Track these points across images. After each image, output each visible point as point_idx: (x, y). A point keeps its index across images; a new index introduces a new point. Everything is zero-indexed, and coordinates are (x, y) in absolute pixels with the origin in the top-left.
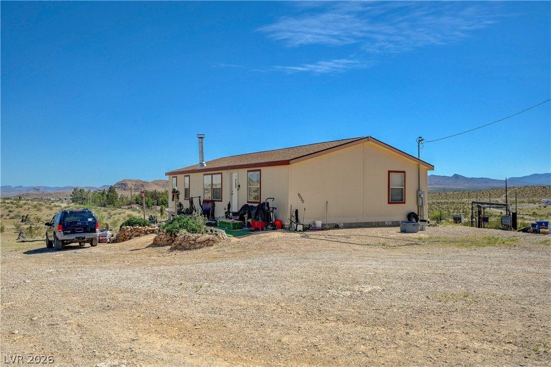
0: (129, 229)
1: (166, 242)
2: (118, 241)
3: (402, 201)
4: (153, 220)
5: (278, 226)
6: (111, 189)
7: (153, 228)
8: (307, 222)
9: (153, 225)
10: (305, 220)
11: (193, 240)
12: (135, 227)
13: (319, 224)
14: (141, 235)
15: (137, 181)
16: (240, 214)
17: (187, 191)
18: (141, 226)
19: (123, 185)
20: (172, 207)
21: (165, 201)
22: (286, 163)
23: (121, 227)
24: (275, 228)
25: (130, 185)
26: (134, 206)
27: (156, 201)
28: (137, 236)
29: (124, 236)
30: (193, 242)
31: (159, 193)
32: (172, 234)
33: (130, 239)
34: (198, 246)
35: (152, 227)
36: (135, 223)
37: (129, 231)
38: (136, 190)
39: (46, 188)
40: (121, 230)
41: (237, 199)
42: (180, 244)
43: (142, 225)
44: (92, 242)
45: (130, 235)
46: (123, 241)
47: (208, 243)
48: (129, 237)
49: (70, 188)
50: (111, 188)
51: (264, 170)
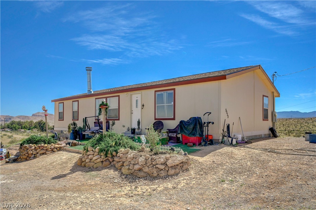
0: (33, 148)
1: (100, 164)
2: (19, 160)
3: (267, 119)
7: (60, 146)
9: (59, 142)
11: (162, 164)
12: (40, 145)
13: (240, 137)
14: (47, 152)
17: (76, 114)
18: (45, 143)
21: (26, 126)
22: (223, 77)
23: (21, 145)
26: (7, 129)
27: (21, 126)
28: (43, 154)
29: (27, 155)
30: (162, 167)
31: (22, 122)
33: (35, 157)
34: (171, 172)
35: (58, 145)
36: (38, 141)
37: (33, 149)
40: (21, 148)
41: (139, 117)
42: (140, 170)
43: (47, 142)
45: (34, 153)
46: (26, 160)
48: (33, 156)
51: (180, 88)
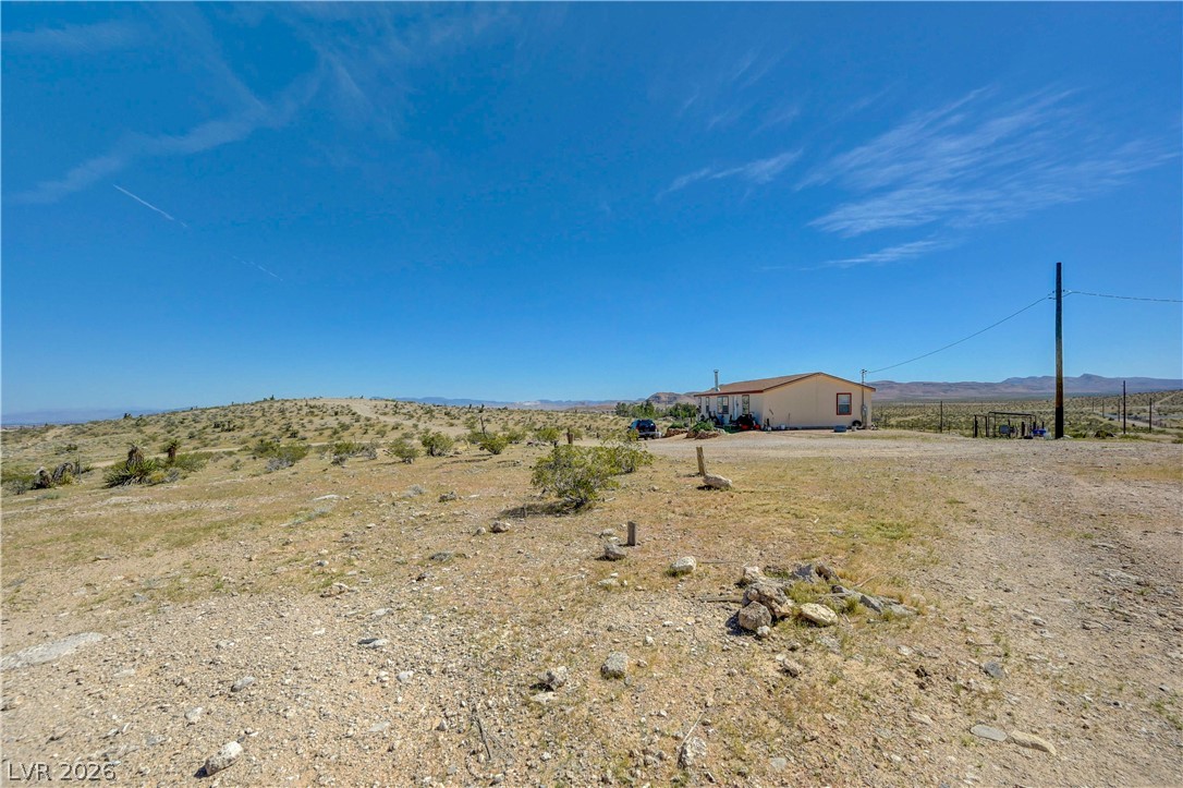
1: (693, 436)
2: (669, 436)
3: (849, 413)
4: (686, 425)
5: (758, 428)
6: (648, 403)
7: (686, 430)
8: (775, 426)
9: (686, 428)
10: (774, 424)
11: (707, 434)
13: (783, 427)
14: (679, 433)
15: (670, 394)
16: (737, 422)
17: (708, 407)
19: (657, 398)
20: (698, 418)
22: (761, 391)
24: (755, 429)
25: (663, 398)
26: (669, 418)
28: (677, 434)
29: (671, 434)
32: (696, 431)
33: (674, 435)
34: (709, 437)
38: (670, 402)
39: (590, 402)
40: (668, 430)
41: (736, 412)
42: (700, 437)
43: (680, 428)
44: (653, 437)
45: (673, 433)
47: (714, 436)
49: (613, 402)
50: (647, 401)
51: (751, 395)
